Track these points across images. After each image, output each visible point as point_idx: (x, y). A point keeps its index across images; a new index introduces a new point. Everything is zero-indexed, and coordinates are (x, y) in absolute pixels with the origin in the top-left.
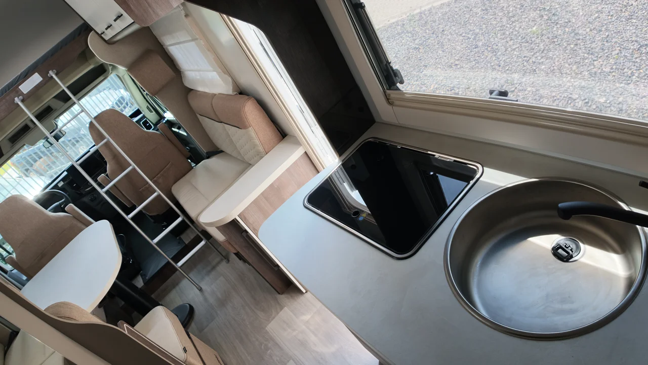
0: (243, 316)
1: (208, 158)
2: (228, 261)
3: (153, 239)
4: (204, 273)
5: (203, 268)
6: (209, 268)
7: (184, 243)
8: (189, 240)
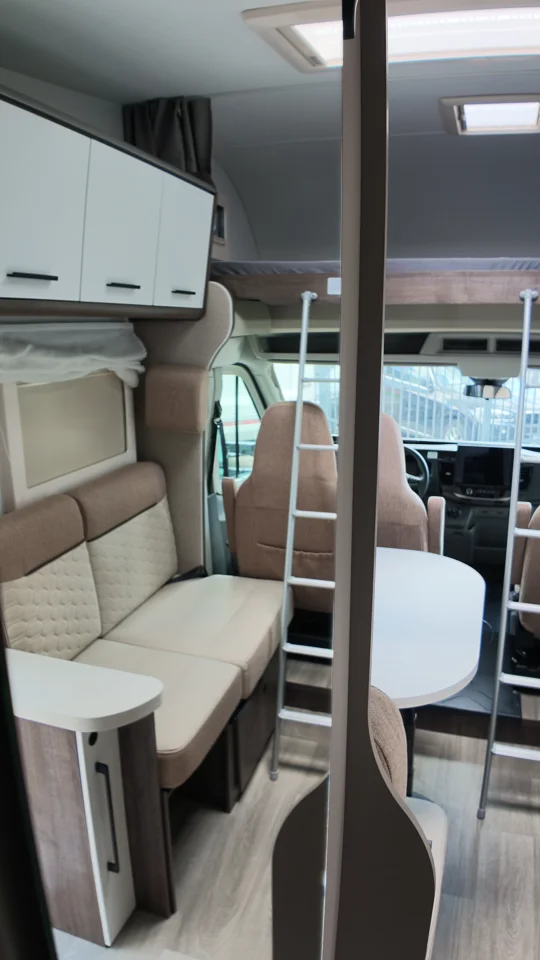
3: (508, 671)
4: (506, 796)
5: (511, 786)
6: (521, 798)
7: (520, 713)
8: (532, 718)
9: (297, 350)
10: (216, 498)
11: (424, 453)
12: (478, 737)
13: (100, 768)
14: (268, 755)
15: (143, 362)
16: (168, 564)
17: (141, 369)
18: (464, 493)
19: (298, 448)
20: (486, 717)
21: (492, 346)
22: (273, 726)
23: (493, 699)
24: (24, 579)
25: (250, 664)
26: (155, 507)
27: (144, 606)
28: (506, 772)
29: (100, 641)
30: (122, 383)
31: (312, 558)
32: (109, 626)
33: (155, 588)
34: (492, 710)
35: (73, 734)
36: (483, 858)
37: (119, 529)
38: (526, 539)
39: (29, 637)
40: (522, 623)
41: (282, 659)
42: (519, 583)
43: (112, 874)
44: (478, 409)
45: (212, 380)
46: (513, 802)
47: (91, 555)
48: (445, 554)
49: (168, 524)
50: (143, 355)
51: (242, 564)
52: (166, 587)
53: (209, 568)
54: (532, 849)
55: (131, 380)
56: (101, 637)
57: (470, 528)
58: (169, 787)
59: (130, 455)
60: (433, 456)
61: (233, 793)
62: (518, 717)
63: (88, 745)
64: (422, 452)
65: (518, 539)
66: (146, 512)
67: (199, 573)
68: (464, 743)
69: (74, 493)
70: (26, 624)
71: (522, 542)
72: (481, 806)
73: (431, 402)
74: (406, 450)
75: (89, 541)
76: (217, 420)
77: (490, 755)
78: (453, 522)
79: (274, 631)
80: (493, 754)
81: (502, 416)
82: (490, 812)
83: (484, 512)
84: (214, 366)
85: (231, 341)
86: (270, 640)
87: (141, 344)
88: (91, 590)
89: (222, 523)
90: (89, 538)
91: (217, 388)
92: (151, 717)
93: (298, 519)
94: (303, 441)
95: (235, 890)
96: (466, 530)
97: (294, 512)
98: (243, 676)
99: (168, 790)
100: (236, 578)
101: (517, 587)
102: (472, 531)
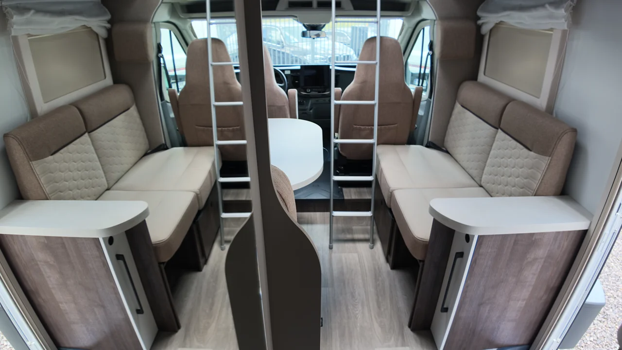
0: (357, 312)
1: (427, 146)
2: (372, 248)
3: (336, 174)
4: (342, 236)
5: (343, 231)
6: (349, 236)
7: (343, 196)
8: (349, 198)
9: (204, 11)
10: (166, 104)
11: (283, 71)
12: (324, 211)
13: (119, 257)
14: (218, 238)
15: (109, 22)
16: (142, 144)
17: (108, 26)
18: (306, 92)
19: (211, 65)
20: (328, 201)
21: (315, 4)
22: (218, 224)
23: (330, 192)
24: (51, 157)
25: (201, 190)
26: (129, 110)
27: (132, 169)
28: (340, 225)
29: (108, 192)
30: (97, 35)
31: (229, 131)
32: (112, 183)
33: (138, 159)
34: (330, 197)
35: (98, 239)
36: (335, 267)
37: (107, 124)
38: (340, 105)
39: (61, 192)
40: (340, 152)
41: (219, 187)
42: (337, 132)
43: (140, 315)
44: (308, 55)
45: (154, 29)
46: (345, 239)
47: (92, 141)
48: (299, 119)
49: (138, 120)
50: (108, 17)
51: (188, 139)
52: (144, 158)
53: (168, 144)
54: (357, 259)
55: (103, 33)
56: (108, 189)
57: (310, 110)
58: (163, 261)
59: (109, 81)
60: (288, 72)
61: (202, 261)
62: (343, 198)
63: (109, 245)
64: (282, 70)
65: (336, 105)
66: (124, 114)
67: (163, 148)
68: (318, 215)
69: (76, 104)
70: (58, 184)
71: (338, 107)
72: (330, 243)
73: (283, 53)
74: (275, 69)
75: (89, 133)
76: (160, 55)
77: (331, 217)
78: (302, 108)
79: (212, 173)
80: (333, 216)
81: (320, 58)
82: (335, 246)
83: (317, 101)
84: (154, 20)
85: (162, 5)
86: (211, 177)
87: (107, 10)
88: (96, 161)
89: (172, 118)
90: (90, 131)
91: (158, 35)
92: (144, 223)
93: (217, 107)
94: (214, 61)
95: (211, 309)
96: (308, 111)
97: (213, 103)
98: (197, 197)
99: (163, 263)
100: (186, 148)
101: (336, 134)
102: (311, 111)
